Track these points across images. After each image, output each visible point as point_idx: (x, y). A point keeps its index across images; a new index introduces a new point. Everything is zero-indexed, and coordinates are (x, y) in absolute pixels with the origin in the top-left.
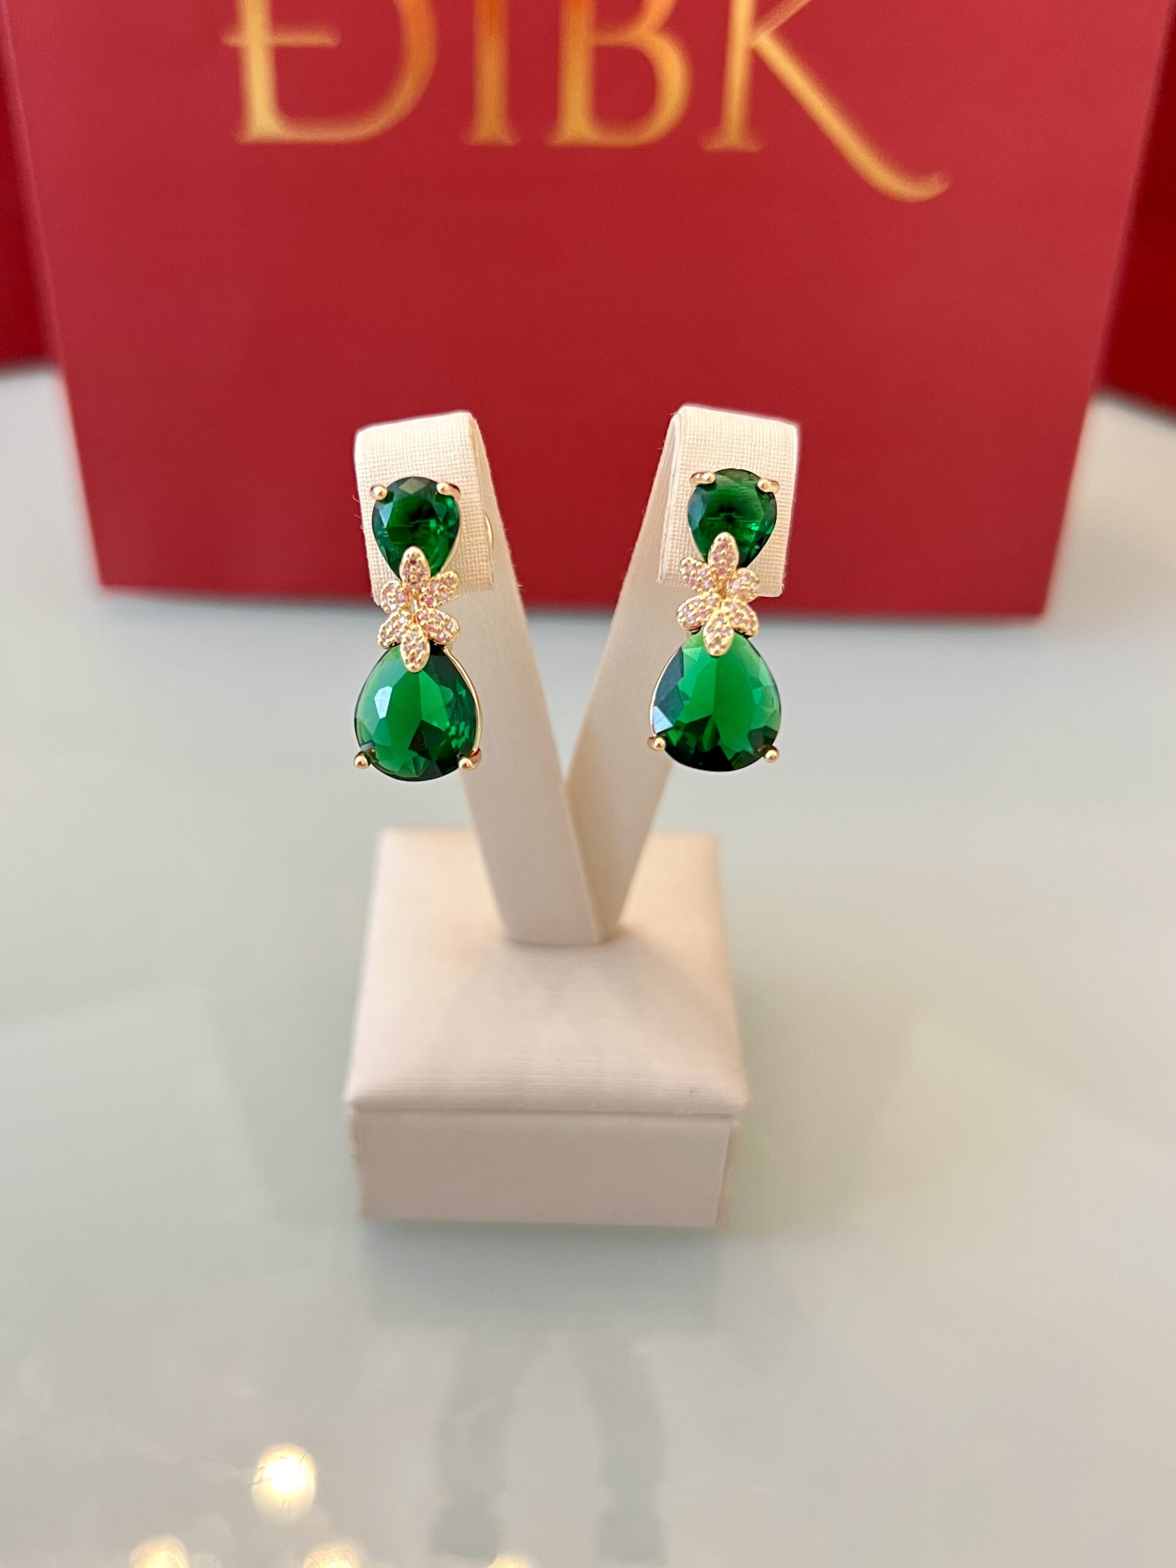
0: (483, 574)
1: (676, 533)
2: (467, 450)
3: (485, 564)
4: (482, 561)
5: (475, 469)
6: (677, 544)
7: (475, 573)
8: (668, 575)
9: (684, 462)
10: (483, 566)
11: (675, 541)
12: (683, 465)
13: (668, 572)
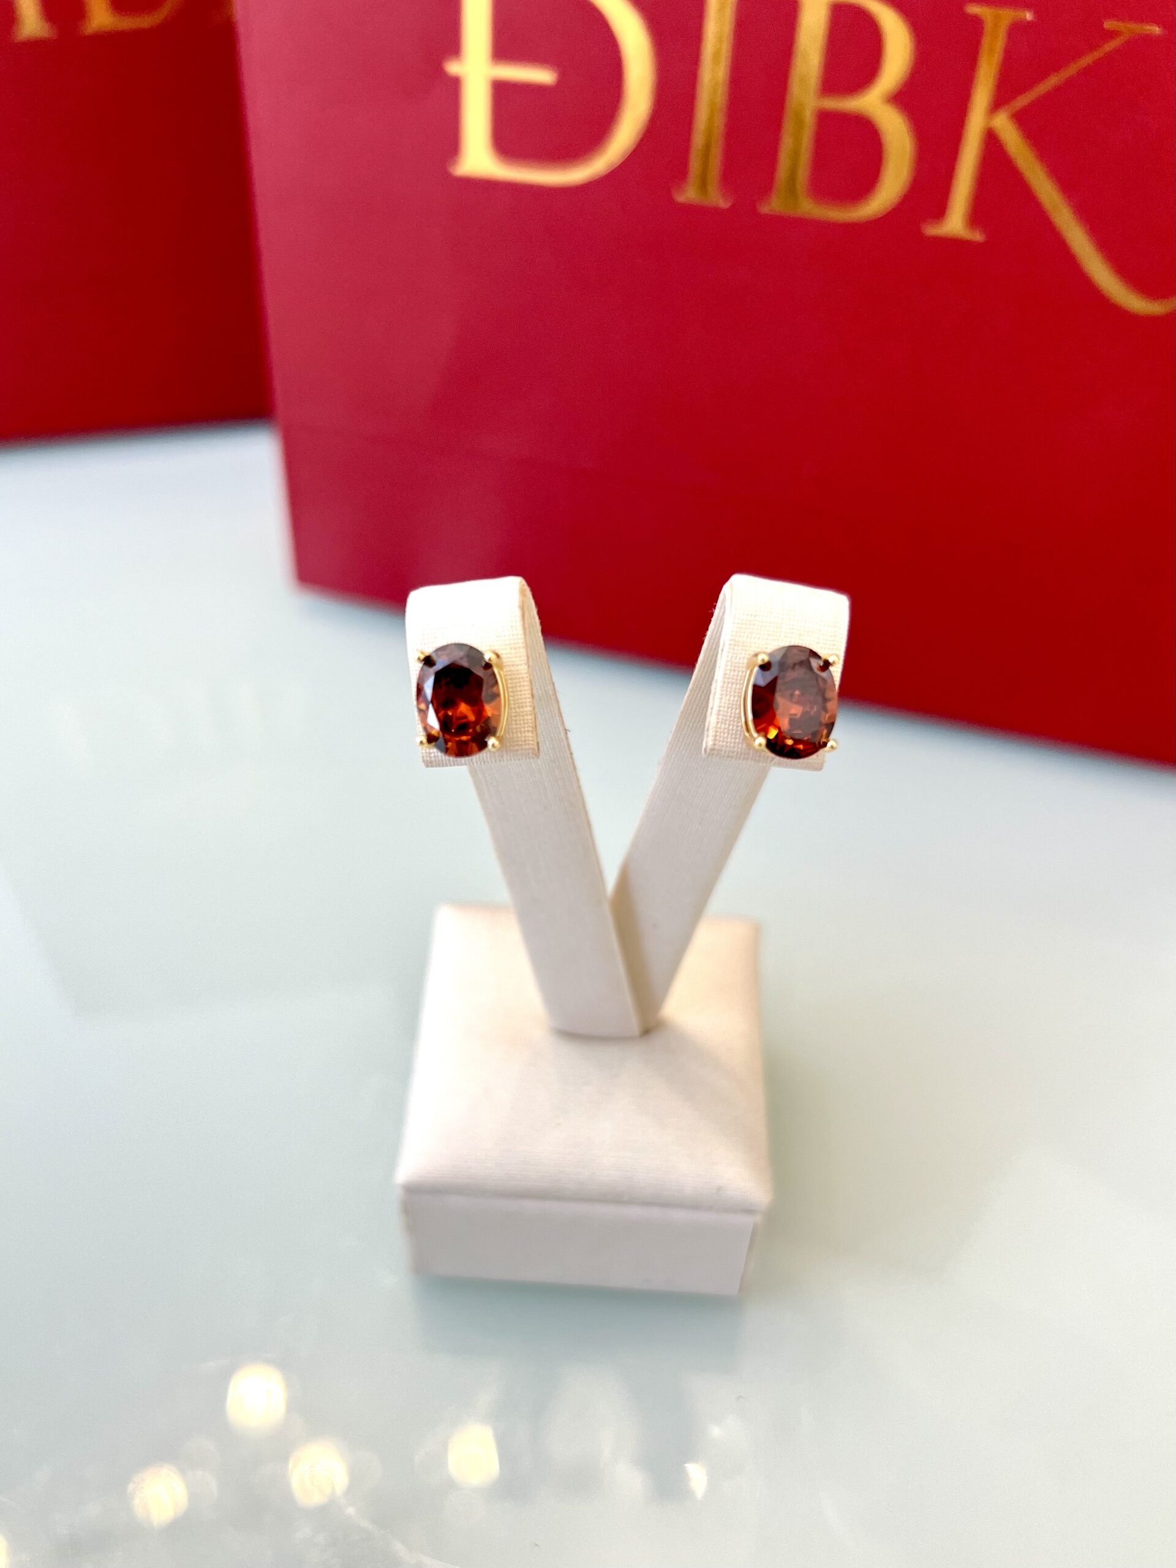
0: (529, 744)
1: (722, 709)
2: (516, 622)
3: (530, 734)
4: (528, 731)
5: (523, 641)
6: (722, 719)
7: (520, 743)
8: (713, 750)
9: (733, 638)
10: (528, 737)
11: (721, 717)
12: (731, 640)
13: (712, 747)
